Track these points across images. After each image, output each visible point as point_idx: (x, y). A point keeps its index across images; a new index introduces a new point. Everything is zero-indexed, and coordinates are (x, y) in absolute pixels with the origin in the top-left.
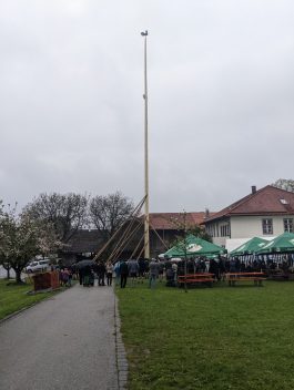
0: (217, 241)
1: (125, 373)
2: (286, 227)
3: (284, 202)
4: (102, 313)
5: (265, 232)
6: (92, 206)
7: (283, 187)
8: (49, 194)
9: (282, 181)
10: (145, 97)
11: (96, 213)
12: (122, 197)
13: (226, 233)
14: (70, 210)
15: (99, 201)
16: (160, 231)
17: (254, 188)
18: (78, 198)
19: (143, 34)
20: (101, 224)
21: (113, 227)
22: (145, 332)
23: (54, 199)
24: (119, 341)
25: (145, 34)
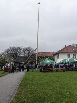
0: (56, 60)
1: (13, 98)
2: (74, 56)
3: (73, 49)
4: (18, 79)
5: (68, 57)
6: (23, 50)
7: (74, 46)
8: (12, 47)
9: (74, 44)
10: (38, 21)
11: (24, 52)
12: (31, 48)
13: (58, 58)
14: (17, 51)
15: (25, 49)
16: (40, 57)
17: (66, 46)
18: (19, 48)
19: (38, 3)
20: (25, 55)
21: (29, 56)
22: (25, 85)
23: (13, 48)
24: (17, 88)
25: (39, 3)
